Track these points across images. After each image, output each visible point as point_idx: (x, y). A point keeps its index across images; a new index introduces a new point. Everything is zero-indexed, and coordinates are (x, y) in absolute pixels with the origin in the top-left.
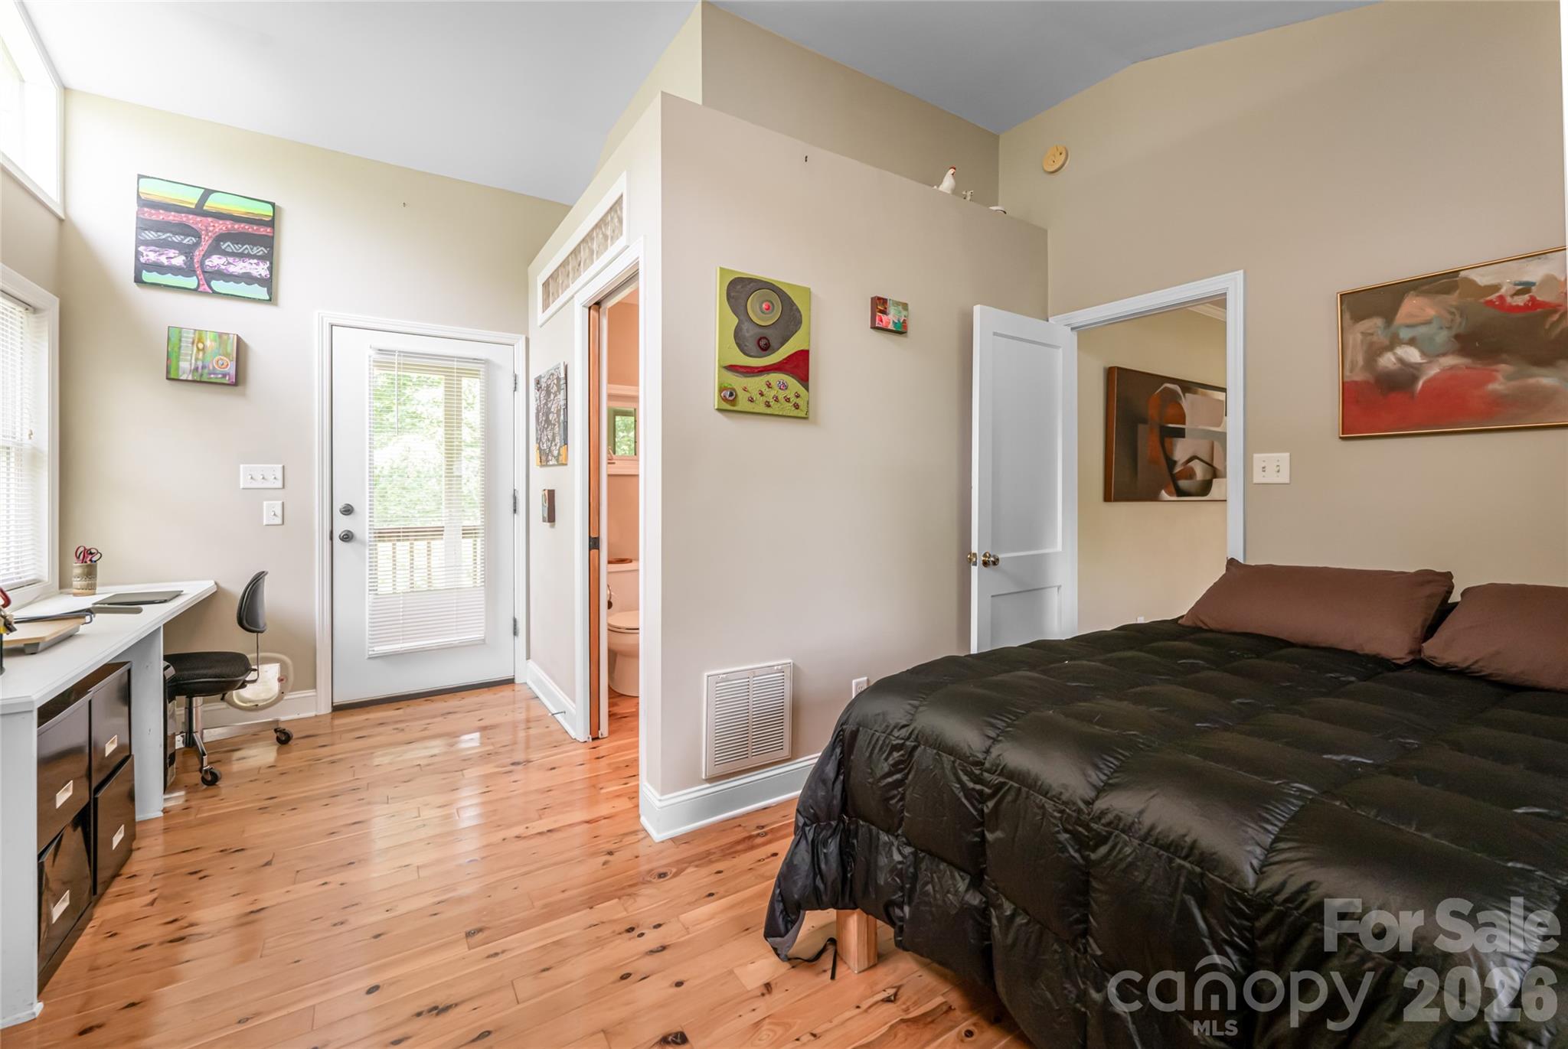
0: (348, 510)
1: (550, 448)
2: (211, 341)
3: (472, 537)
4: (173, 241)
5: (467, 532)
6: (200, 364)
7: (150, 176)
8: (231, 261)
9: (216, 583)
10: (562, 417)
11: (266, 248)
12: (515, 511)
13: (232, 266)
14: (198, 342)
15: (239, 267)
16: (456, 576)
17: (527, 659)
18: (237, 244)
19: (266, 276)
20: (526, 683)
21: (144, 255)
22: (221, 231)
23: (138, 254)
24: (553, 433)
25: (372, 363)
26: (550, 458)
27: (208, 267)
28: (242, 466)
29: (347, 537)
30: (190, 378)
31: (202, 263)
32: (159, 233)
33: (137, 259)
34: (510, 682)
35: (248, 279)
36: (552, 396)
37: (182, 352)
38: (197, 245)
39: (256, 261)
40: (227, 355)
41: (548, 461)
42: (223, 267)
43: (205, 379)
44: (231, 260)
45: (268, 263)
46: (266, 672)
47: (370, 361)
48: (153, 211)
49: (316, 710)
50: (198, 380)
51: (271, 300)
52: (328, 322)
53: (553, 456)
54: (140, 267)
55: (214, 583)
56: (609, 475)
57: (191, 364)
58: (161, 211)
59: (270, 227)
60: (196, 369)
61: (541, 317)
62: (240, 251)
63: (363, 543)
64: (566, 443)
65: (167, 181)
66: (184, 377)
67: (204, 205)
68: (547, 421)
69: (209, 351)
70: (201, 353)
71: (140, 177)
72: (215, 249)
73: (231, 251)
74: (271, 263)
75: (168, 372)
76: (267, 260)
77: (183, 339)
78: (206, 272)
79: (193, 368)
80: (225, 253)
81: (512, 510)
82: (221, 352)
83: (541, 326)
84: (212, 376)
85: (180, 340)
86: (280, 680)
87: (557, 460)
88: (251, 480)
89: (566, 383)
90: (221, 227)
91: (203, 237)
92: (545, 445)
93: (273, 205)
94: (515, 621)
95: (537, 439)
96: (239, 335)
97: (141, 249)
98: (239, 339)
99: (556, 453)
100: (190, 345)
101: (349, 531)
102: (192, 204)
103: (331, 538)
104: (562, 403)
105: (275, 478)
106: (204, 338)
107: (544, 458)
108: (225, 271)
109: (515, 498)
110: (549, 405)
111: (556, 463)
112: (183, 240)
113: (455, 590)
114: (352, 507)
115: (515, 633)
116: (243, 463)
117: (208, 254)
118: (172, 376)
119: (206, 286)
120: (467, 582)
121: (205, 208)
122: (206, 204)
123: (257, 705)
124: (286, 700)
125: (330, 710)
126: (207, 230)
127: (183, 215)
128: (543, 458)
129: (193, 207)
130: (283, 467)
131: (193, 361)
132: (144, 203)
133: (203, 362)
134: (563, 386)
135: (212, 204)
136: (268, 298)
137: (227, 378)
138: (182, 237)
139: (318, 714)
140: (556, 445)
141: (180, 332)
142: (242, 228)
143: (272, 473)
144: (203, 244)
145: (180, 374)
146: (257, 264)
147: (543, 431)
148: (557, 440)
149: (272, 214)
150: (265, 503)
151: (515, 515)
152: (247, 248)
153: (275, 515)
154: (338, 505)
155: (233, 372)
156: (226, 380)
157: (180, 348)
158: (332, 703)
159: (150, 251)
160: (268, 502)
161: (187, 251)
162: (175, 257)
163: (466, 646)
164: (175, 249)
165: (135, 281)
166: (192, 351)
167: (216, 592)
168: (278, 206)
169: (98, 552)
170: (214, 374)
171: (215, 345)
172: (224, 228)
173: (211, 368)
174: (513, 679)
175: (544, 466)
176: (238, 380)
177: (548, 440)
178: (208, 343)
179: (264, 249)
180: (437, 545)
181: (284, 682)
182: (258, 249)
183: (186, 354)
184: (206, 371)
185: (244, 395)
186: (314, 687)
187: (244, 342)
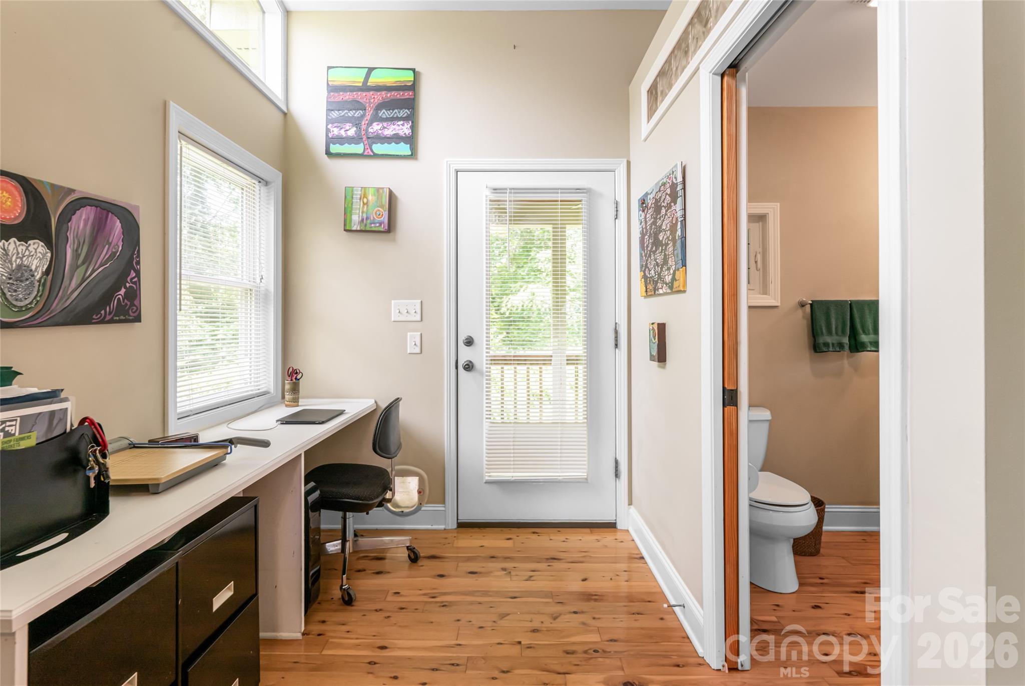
0: (469, 342)
1: (659, 275)
2: (372, 196)
3: (574, 364)
4: (349, 116)
5: (572, 361)
6: (365, 216)
7: (335, 66)
8: (385, 126)
9: (376, 402)
10: (679, 233)
11: (409, 109)
12: (616, 346)
13: (386, 130)
14: (363, 198)
15: (391, 130)
16: (561, 406)
17: (629, 505)
18: (389, 110)
19: (409, 134)
20: (628, 531)
21: (331, 131)
22: (379, 101)
23: (328, 131)
24: (665, 255)
25: (488, 202)
26: (660, 285)
27: (371, 134)
28: (393, 301)
29: (469, 367)
30: (358, 229)
31: (367, 130)
32: (340, 112)
33: (327, 135)
34: (612, 526)
35: (397, 139)
36: (663, 211)
37: (354, 207)
38: (363, 116)
39: (402, 122)
40: (382, 206)
41: (655, 289)
42: (380, 132)
43: (368, 228)
44: (385, 124)
45: (410, 122)
46: (409, 483)
47: (486, 201)
48: (336, 94)
49: (445, 525)
50: (364, 229)
51: (413, 155)
52: (454, 168)
53: (664, 282)
54: (330, 141)
55: (374, 402)
56: (750, 307)
57: (359, 217)
58: (341, 93)
59: (412, 90)
60: (363, 220)
61: (645, 127)
62: (391, 116)
63: (481, 373)
64: (684, 264)
65: (345, 67)
66: (354, 228)
67: (367, 82)
68: (657, 243)
69: (370, 204)
70: (365, 207)
71: (329, 68)
72: (376, 118)
73: (385, 117)
74: (412, 122)
75: (345, 225)
76: (410, 120)
77: (354, 196)
78: (369, 138)
79: (360, 220)
80: (382, 120)
81: (614, 345)
82: (378, 205)
83: (645, 140)
84: (373, 225)
85: (352, 198)
86: (419, 492)
87: (671, 288)
88: (399, 314)
89: (684, 189)
90: (379, 97)
91: (367, 109)
92: (652, 272)
93: (414, 70)
94: (616, 462)
95: (642, 266)
96: (391, 188)
97: (329, 126)
98: (391, 193)
99: (668, 279)
100: (359, 201)
101: (471, 362)
102: (360, 82)
103: (457, 368)
104: (679, 214)
105: (415, 312)
106: (368, 195)
107: (652, 287)
108: (381, 135)
109: (616, 332)
110: (659, 223)
111: (669, 291)
112: (355, 114)
113: (559, 425)
114: (472, 339)
115: (617, 475)
116: (394, 299)
117: (370, 124)
118: (348, 228)
119: (369, 150)
120: (570, 418)
121: (368, 84)
122: (369, 81)
123: (403, 512)
124: (423, 510)
125: (455, 526)
126: (370, 102)
127: (355, 93)
128: (650, 287)
129: (361, 85)
130: (422, 302)
131: (361, 214)
132: (333, 89)
133: (367, 214)
134: (680, 193)
135: (374, 80)
136: (410, 153)
137: (382, 227)
138: (354, 111)
139: (447, 528)
140: (669, 269)
141: (352, 191)
142: (393, 95)
143: (414, 305)
144: (367, 114)
145: (353, 225)
146: (403, 125)
147: (650, 256)
148: (671, 262)
149: (413, 79)
150: (409, 334)
151: (617, 350)
152: (396, 113)
153: (415, 344)
154: (462, 338)
155: (386, 221)
156: (381, 229)
157: (352, 204)
158: (457, 519)
159: (335, 127)
160: (411, 333)
161: (357, 123)
162: (350, 129)
163: (572, 482)
164: (350, 123)
165: (326, 154)
166: (360, 206)
167: (375, 409)
168: (417, 72)
169: (300, 372)
170: (374, 223)
171: (375, 198)
172: (381, 98)
173: (372, 218)
174: (615, 523)
175: (651, 295)
176: (390, 228)
177: (657, 264)
178: (370, 198)
179: (408, 111)
180: (548, 370)
181: (422, 494)
182: (403, 111)
183: (356, 208)
184: (369, 221)
185: (394, 240)
186: (443, 501)
187: (395, 195)
